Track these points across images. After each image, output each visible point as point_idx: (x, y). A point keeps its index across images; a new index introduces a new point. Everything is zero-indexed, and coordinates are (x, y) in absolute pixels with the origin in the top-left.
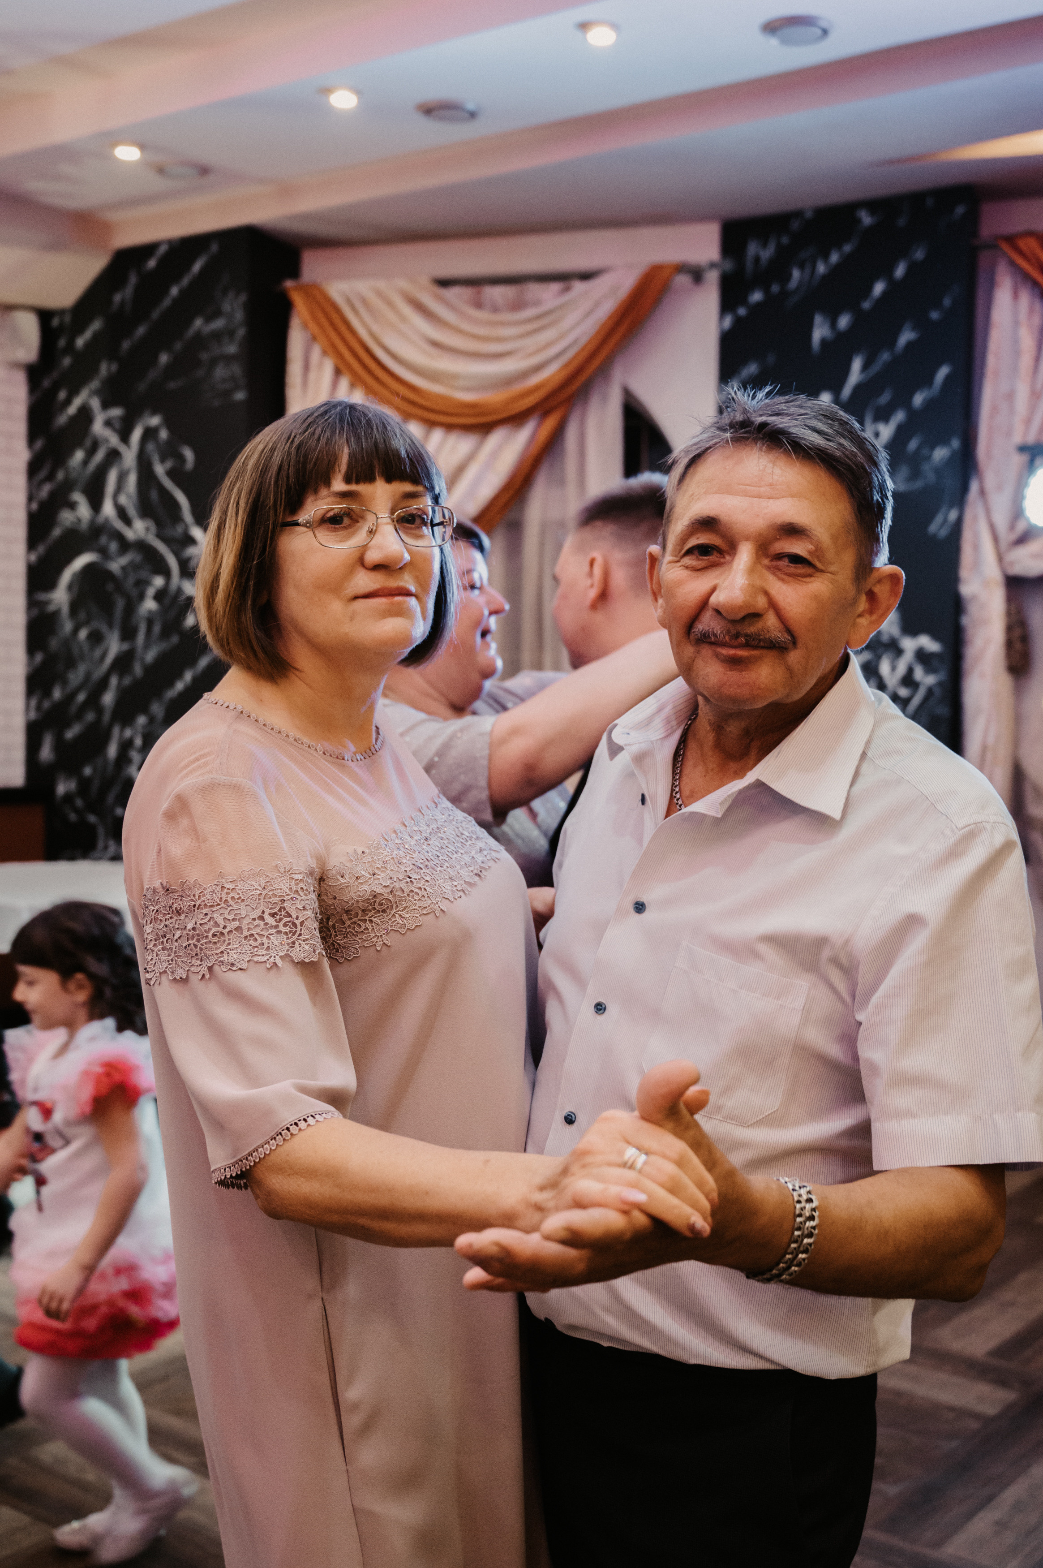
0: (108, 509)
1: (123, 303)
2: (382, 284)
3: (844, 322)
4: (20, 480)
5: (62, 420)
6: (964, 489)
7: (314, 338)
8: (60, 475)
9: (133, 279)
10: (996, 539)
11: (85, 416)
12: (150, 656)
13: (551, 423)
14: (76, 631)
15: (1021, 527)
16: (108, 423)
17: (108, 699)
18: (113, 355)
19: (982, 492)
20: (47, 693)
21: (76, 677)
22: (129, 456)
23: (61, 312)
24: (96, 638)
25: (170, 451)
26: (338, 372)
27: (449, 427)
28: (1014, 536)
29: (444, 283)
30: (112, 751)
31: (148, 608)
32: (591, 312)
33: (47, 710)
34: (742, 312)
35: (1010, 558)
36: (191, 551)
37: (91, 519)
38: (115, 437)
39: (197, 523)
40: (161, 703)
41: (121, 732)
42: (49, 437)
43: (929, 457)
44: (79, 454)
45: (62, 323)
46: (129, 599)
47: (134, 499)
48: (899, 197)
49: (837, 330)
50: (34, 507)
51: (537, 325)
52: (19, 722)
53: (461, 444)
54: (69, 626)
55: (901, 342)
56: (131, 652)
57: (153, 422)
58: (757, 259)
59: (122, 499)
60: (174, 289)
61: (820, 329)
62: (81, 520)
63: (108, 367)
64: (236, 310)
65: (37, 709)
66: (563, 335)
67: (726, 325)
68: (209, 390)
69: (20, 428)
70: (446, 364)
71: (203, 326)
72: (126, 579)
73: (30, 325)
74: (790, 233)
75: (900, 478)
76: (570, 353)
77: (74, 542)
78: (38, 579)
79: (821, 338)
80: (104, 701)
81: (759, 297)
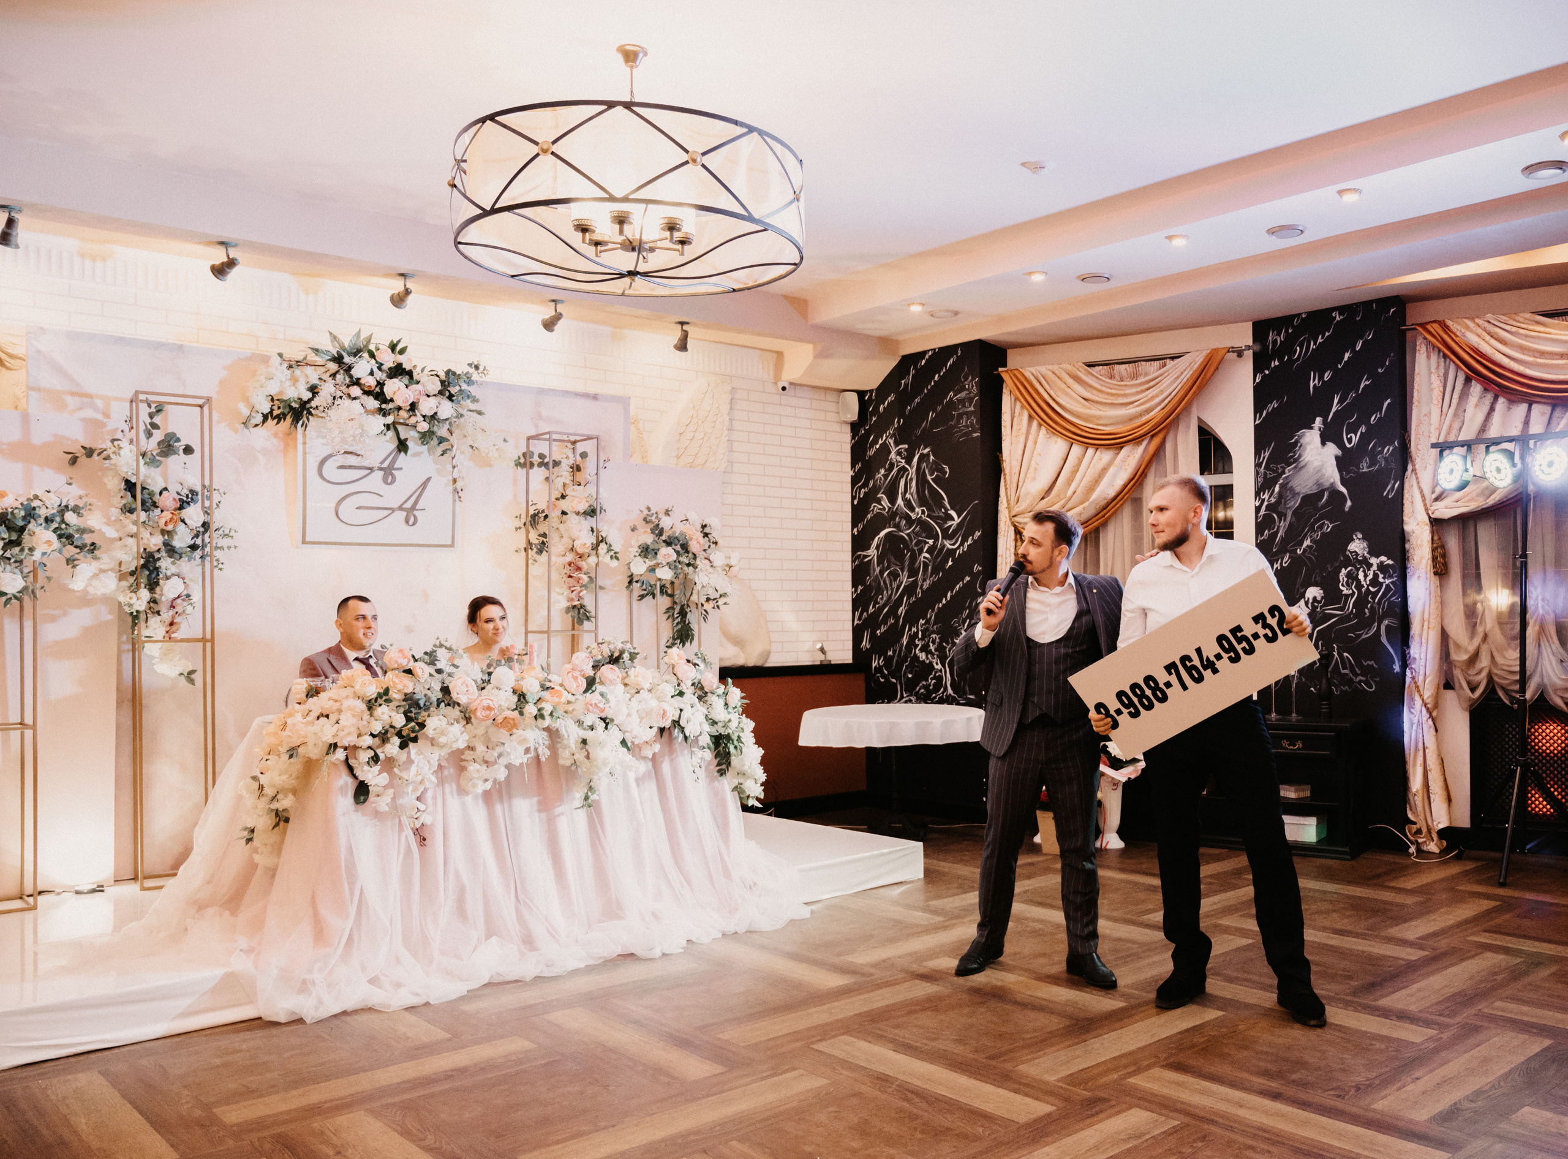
0: (900, 501)
1: (906, 385)
2: (1055, 368)
3: (1327, 376)
4: (848, 487)
5: (871, 452)
6: (1405, 470)
7: (1017, 399)
8: (871, 483)
9: (912, 372)
10: (1423, 496)
11: (885, 449)
12: (925, 587)
13: (1157, 441)
14: (882, 572)
15: (1438, 490)
16: (899, 453)
17: (902, 610)
18: (901, 415)
19: (1414, 470)
20: (866, 609)
21: (882, 599)
22: (912, 472)
23: (871, 391)
24: (894, 576)
25: (936, 468)
26: (1031, 417)
27: (1097, 447)
28: (1434, 496)
29: (1090, 365)
30: (905, 641)
31: (924, 557)
32: (1178, 377)
33: (865, 618)
34: (1267, 372)
35: (1433, 508)
36: (950, 523)
37: (889, 508)
38: (903, 461)
39: (952, 508)
40: (933, 611)
41: (910, 629)
42: (864, 462)
43: (1381, 452)
44: (883, 471)
45: (871, 396)
46: (913, 551)
47: (915, 496)
48: (1356, 304)
49: (1324, 381)
50: (855, 503)
51: (1147, 386)
52: (849, 627)
53: (1105, 456)
54: (878, 570)
55: (1362, 386)
56: (915, 583)
57: (926, 451)
58: (1275, 342)
59: (908, 496)
60: (937, 376)
61: (1314, 380)
62: (884, 509)
63: (899, 422)
64: (973, 386)
65: (859, 619)
66: (1162, 392)
67: (1257, 381)
68: (957, 432)
69: (848, 458)
70: (1094, 411)
71: (954, 396)
72: (911, 541)
73: (853, 400)
74: (1293, 327)
75: (1364, 464)
76: (1166, 401)
77: (880, 521)
78: (859, 543)
79: (1315, 386)
80: (899, 612)
81: (1277, 363)
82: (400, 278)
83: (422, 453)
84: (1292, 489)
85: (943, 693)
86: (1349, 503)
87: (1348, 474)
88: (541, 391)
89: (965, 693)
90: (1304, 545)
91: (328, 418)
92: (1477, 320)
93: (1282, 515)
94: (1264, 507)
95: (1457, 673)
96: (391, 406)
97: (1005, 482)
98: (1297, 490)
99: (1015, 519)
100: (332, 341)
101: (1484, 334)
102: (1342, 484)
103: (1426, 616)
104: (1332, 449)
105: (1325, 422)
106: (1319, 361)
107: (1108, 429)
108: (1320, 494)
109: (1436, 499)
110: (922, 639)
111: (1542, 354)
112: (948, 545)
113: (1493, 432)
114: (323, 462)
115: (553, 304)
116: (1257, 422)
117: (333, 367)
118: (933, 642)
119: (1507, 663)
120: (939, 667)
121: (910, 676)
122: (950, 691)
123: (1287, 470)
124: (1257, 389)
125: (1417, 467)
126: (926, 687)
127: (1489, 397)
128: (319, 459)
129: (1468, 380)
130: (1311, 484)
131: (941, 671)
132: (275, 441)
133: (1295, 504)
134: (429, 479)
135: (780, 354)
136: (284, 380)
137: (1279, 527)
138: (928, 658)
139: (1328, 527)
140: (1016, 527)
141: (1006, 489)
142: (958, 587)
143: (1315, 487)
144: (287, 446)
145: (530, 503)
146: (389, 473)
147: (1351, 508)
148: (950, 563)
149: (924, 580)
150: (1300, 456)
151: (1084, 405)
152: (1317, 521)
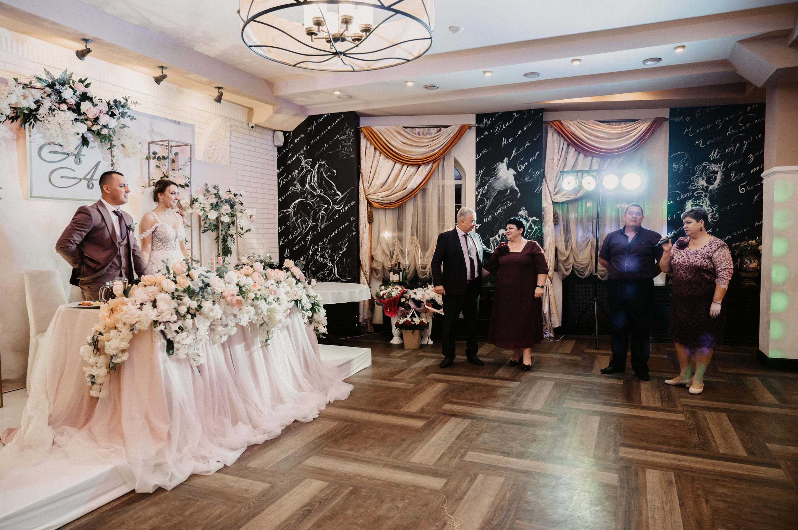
0: (307, 186)
1: (311, 130)
2: (388, 127)
3: (510, 140)
4: (276, 178)
5: (290, 161)
6: (542, 182)
7: (368, 140)
8: (290, 177)
9: (315, 124)
10: (550, 193)
11: (299, 161)
12: (323, 227)
13: (435, 164)
14: (296, 220)
15: (557, 190)
16: (306, 163)
17: (309, 238)
18: (308, 145)
19: (546, 182)
20: (287, 237)
21: (297, 232)
22: (315, 172)
23: (290, 132)
24: (304, 221)
25: (329, 171)
26: (375, 149)
27: (408, 165)
28: (555, 193)
29: (406, 127)
30: (311, 252)
31: (322, 213)
32: (447, 136)
33: (287, 242)
34: (482, 137)
35: (554, 198)
36: (337, 197)
37: (301, 189)
38: (309, 167)
39: (338, 190)
40: (327, 239)
41: (313, 247)
42: (285, 166)
43: (534, 174)
44: (297, 171)
45: (289, 135)
46: (315, 211)
47: (316, 184)
48: (524, 110)
49: (509, 142)
50: (280, 186)
51: (433, 139)
52: (277, 245)
53: (412, 170)
54: (294, 219)
55: (526, 145)
56: (317, 225)
57: (323, 163)
58: (486, 124)
59: (312, 183)
60: (329, 127)
61: (504, 142)
62: (298, 189)
63: (306, 148)
64: (350, 133)
65: (283, 242)
66: (439, 142)
67: (478, 140)
68: (341, 154)
69: (276, 164)
70: (407, 148)
71: (339, 137)
72: (314, 205)
73: (281, 135)
74: (495, 118)
75: (527, 179)
76: (442, 146)
77: (295, 195)
78: (282, 206)
79: (505, 144)
80: (307, 239)
81: (487, 133)
82: (82, 42)
83: (95, 147)
84: (493, 188)
85: (333, 277)
86: (519, 195)
87: (519, 182)
88: (154, 117)
89: (346, 277)
90: (499, 212)
91: (46, 122)
92: (574, 122)
93: (488, 199)
94: (480, 195)
95: (561, 265)
96: (83, 117)
97: (362, 179)
98: (496, 188)
99: (368, 196)
100: (46, 75)
101: (577, 127)
102: (516, 186)
103: (551, 242)
104: (512, 172)
105: (509, 160)
106: (507, 133)
107: (414, 157)
108: (506, 190)
109: (555, 194)
110: (321, 251)
111: (597, 137)
112: (336, 207)
113: (579, 168)
114: (41, 148)
115: (161, 68)
116: (477, 158)
117: (49, 90)
118: (327, 253)
119: (580, 260)
120: (331, 265)
121: (314, 269)
122: (337, 276)
123: (491, 179)
124: (477, 144)
125: (547, 180)
126: (323, 274)
127: (577, 153)
128: (39, 146)
129: (568, 146)
130: (502, 186)
131: (332, 266)
132: (11, 133)
133: (494, 194)
134: (99, 162)
135: (251, 110)
136: (19, 95)
137: (487, 204)
138: (324, 261)
139: (510, 204)
140: (367, 200)
141: (363, 182)
142: (341, 227)
143: (504, 187)
144: (18, 137)
145: (151, 179)
146: (78, 157)
147: (520, 196)
148: (337, 216)
149: (322, 224)
150: (497, 174)
151: (402, 145)
152: (504, 202)
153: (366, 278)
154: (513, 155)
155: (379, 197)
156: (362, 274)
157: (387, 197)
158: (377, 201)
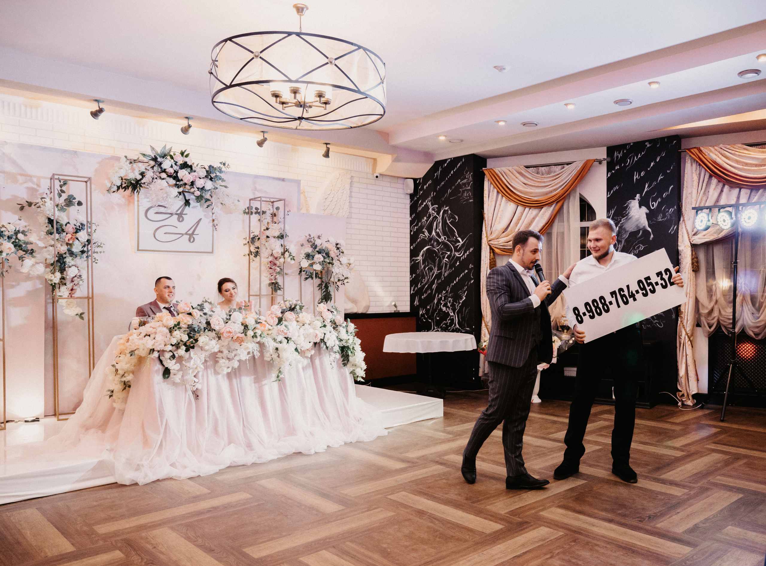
0: (434, 233)
1: (437, 176)
2: (510, 168)
3: (642, 174)
4: (408, 226)
5: (420, 209)
6: (679, 220)
7: (491, 183)
8: (420, 224)
9: (440, 169)
10: (688, 233)
11: (427, 207)
12: (446, 275)
13: (559, 204)
14: (425, 268)
15: (695, 230)
16: (433, 209)
17: (434, 286)
18: (435, 190)
19: (684, 220)
20: (417, 286)
21: (425, 281)
22: (440, 218)
23: (420, 179)
24: (431, 269)
25: (451, 217)
26: (498, 192)
27: (530, 207)
28: (693, 233)
29: (527, 167)
30: (436, 301)
31: (446, 261)
32: (570, 174)
33: (416, 290)
34: (613, 172)
35: (692, 239)
36: (458, 244)
37: (429, 236)
38: (435, 213)
39: (459, 237)
40: (449, 287)
41: (438, 296)
42: (416, 214)
43: (668, 211)
44: (425, 218)
45: (420, 181)
46: (440, 258)
47: (441, 230)
48: (657, 139)
49: (641, 176)
50: (412, 233)
51: (555, 178)
52: (408, 294)
53: (534, 212)
54: (423, 266)
55: (659, 179)
56: (441, 273)
57: (447, 208)
58: (617, 157)
59: (438, 230)
60: (452, 171)
61: (636, 176)
62: (426, 237)
63: (433, 194)
64: (470, 177)
65: (413, 291)
66: (562, 180)
67: (609, 176)
68: (462, 199)
69: (408, 211)
70: (529, 190)
71: (461, 182)
72: (439, 253)
73: (411, 183)
74: (626, 149)
75: (660, 217)
76: (564, 185)
77: (424, 243)
78: (414, 253)
79: (636, 178)
81: (618, 167)
82: (185, 119)
83: (197, 206)
84: (624, 229)
85: (454, 327)
86: (652, 236)
88: (257, 177)
89: (465, 327)
91: (150, 189)
92: (716, 148)
93: (620, 242)
95: (703, 319)
96: (181, 183)
97: (485, 224)
98: (627, 229)
99: (490, 242)
100: (152, 151)
101: (719, 154)
102: (649, 227)
103: (688, 291)
104: (644, 210)
105: (641, 196)
106: (639, 166)
107: (536, 199)
108: (638, 231)
109: (694, 235)
110: (444, 300)
111: (747, 164)
112: (457, 254)
113: (722, 202)
114: (147, 211)
115: (263, 133)
116: (608, 196)
117: (152, 163)
118: (450, 302)
119: (727, 314)
120: (452, 314)
121: (438, 318)
122: (457, 326)
123: (622, 219)
124: (609, 180)
125: (685, 219)
126: (446, 324)
127: (721, 185)
128: (146, 209)
129: (711, 177)
130: (634, 227)
131: (453, 316)
132: (123, 199)
133: (626, 236)
134: (200, 219)
135: (375, 160)
136: (128, 169)
138: (447, 310)
139: (642, 248)
140: (490, 246)
141: (486, 228)
142: (462, 275)
143: (636, 228)
144: (129, 202)
145: (251, 232)
146: (180, 216)
148: (458, 264)
149: (445, 272)
150: (629, 213)
151: (524, 187)
152: (636, 245)
153: (487, 329)
154: (646, 190)
155: (500, 242)
156: (483, 324)
157: (508, 242)
158: (499, 247)
